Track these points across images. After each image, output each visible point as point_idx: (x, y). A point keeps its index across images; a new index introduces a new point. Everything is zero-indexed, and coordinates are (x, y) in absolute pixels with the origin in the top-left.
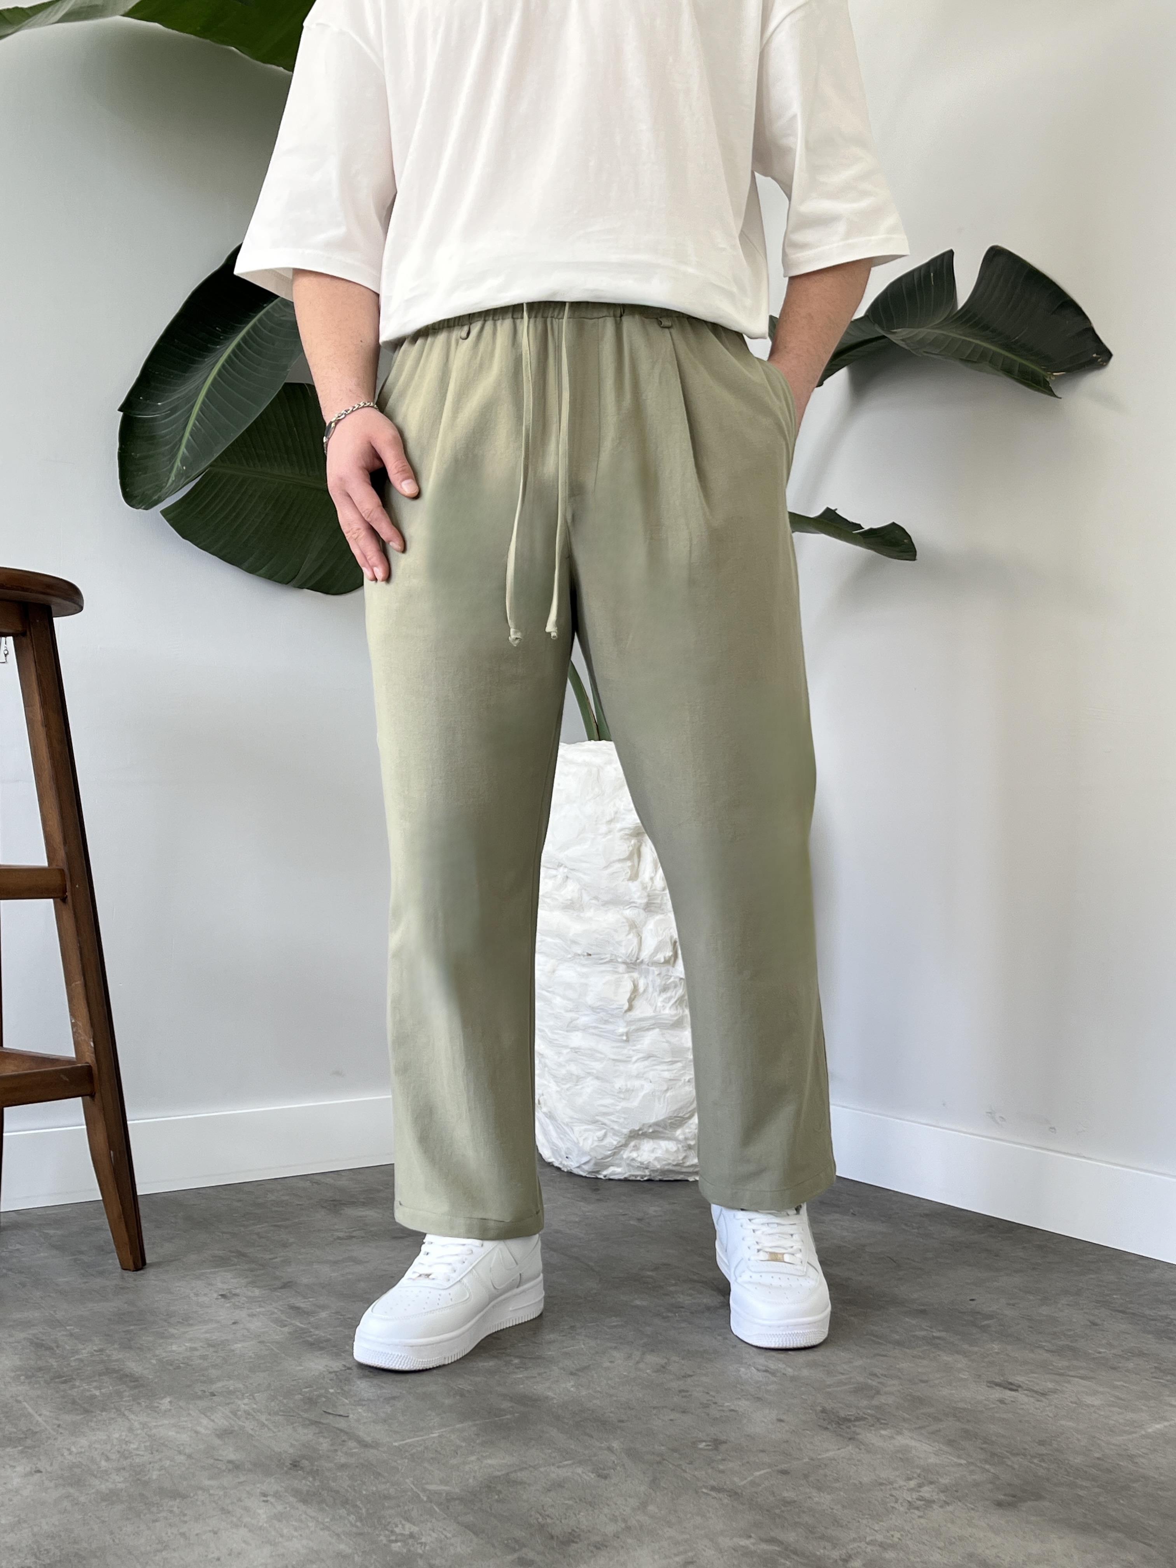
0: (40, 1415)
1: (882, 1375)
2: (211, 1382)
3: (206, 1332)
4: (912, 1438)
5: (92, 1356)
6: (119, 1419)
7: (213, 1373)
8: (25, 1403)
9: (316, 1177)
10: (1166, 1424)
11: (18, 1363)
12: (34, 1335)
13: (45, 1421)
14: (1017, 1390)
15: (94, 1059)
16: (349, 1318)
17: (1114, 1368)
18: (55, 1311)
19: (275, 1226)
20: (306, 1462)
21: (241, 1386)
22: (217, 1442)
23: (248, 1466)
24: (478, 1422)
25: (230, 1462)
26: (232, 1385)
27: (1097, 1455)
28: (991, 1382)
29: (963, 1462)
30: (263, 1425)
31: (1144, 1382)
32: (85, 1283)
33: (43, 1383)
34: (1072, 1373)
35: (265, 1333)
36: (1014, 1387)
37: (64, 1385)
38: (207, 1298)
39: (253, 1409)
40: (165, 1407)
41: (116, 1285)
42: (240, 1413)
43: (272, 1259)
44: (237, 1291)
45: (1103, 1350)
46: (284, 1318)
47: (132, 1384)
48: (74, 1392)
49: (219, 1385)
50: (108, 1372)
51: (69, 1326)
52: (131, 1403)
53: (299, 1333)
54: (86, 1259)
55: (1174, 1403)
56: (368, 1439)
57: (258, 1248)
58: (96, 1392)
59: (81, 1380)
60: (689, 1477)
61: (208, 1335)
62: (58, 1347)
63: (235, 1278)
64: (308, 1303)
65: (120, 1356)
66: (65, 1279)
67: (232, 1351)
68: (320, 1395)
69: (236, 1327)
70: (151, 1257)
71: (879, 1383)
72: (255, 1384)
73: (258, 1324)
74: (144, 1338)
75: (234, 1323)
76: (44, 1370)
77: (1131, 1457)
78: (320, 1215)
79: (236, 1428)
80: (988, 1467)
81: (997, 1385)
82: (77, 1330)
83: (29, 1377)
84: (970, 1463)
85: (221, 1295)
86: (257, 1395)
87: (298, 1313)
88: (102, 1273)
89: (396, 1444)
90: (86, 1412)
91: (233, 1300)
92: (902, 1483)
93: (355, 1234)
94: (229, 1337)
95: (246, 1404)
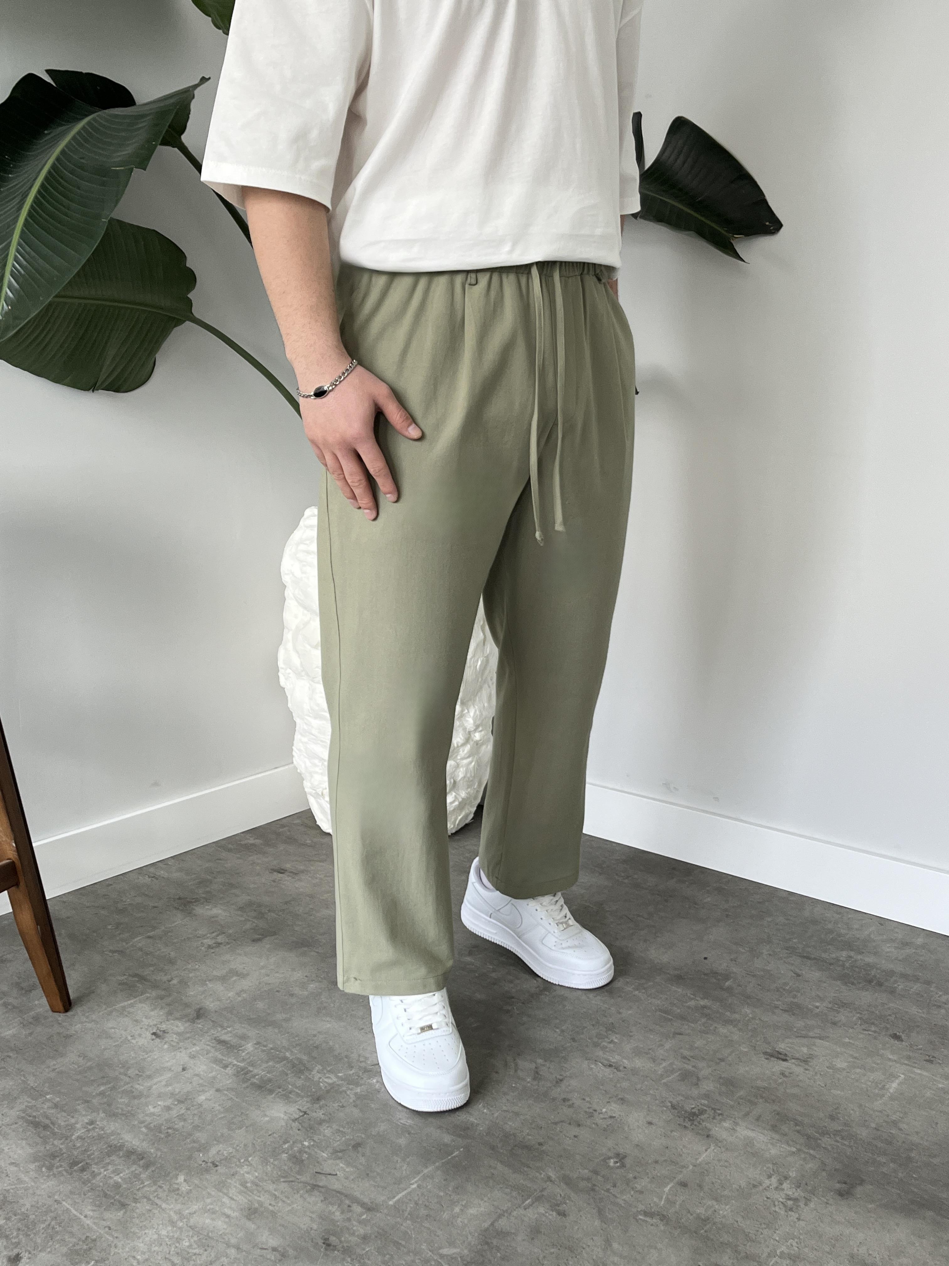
0: (86, 1216)
1: (691, 1057)
2: (204, 1148)
3: (167, 1085)
4: (747, 1128)
5: (88, 1131)
6: (156, 1211)
7: (202, 1137)
8: (64, 1203)
9: (154, 870)
10: (897, 1081)
11: (30, 1151)
12: (24, 1111)
13: (94, 1223)
14: (785, 1060)
15: (17, 857)
16: (272, 1049)
17: (834, 1024)
18: (24, 1076)
19: (149, 937)
20: (334, 1238)
21: (231, 1150)
22: (251, 1226)
23: (291, 1252)
24: (437, 1164)
25: (274, 1249)
26: (225, 1150)
27: (873, 1125)
28: (765, 1053)
29: (794, 1149)
30: (276, 1197)
31: (861, 1036)
32: (31, 1034)
33: (65, 1173)
34: (811, 1034)
35: (214, 1078)
36: (782, 1057)
37: (85, 1173)
38: (145, 1040)
39: (257, 1177)
40: (184, 1188)
41: (59, 1034)
42: (249, 1185)
43: (169, 981)
44: (163, 1027)
45: (817, 1004)
46: (220, 1056)
47: (141, 1162)
48: (97, 1181)
49: (213, 1151)
50: (114, 1149)
51: (48, 1093)
52: (154, 1188)
53: (243, 1074)
54: (15, 1002)
55: (891, 1057)
56: (366, 1200)
57: (152, 969)
58: (117, 1179)
59: (96, 1164)
60: (622, 1203)
61: (170, 1088)
62: (53, 1123)
63: (152, 1010)
64: (230, 1035)
65: (112, 1126)
66: (10, 1032)
67: (200, 1105)
68: (300, 1151)
69: (188, 1074)
70: (72, 995)
71: (693, 1067)
72: (242, 1145)
73: (204, 1067)
74: (120, 1100)
75: (184, 1069)
76: (58, 1156)
77: (895, 1123)
78: (178, 920)
79: (257, 1205)
80: (812, 1152)
81: (772, 1056)
82: (58, 1099)
83: (50, 1168)
84: (799, 1150)
85: (154, 1034)
86: (250, 1159)
87: (228, 1048)
88: (37, 1019)
89: (391, 1203)
90: (123, 1205)
91: (166, 1039)
92: (767, 1182)
93: (220, 939)
94: (188, 1088)
95: (248, 1173)
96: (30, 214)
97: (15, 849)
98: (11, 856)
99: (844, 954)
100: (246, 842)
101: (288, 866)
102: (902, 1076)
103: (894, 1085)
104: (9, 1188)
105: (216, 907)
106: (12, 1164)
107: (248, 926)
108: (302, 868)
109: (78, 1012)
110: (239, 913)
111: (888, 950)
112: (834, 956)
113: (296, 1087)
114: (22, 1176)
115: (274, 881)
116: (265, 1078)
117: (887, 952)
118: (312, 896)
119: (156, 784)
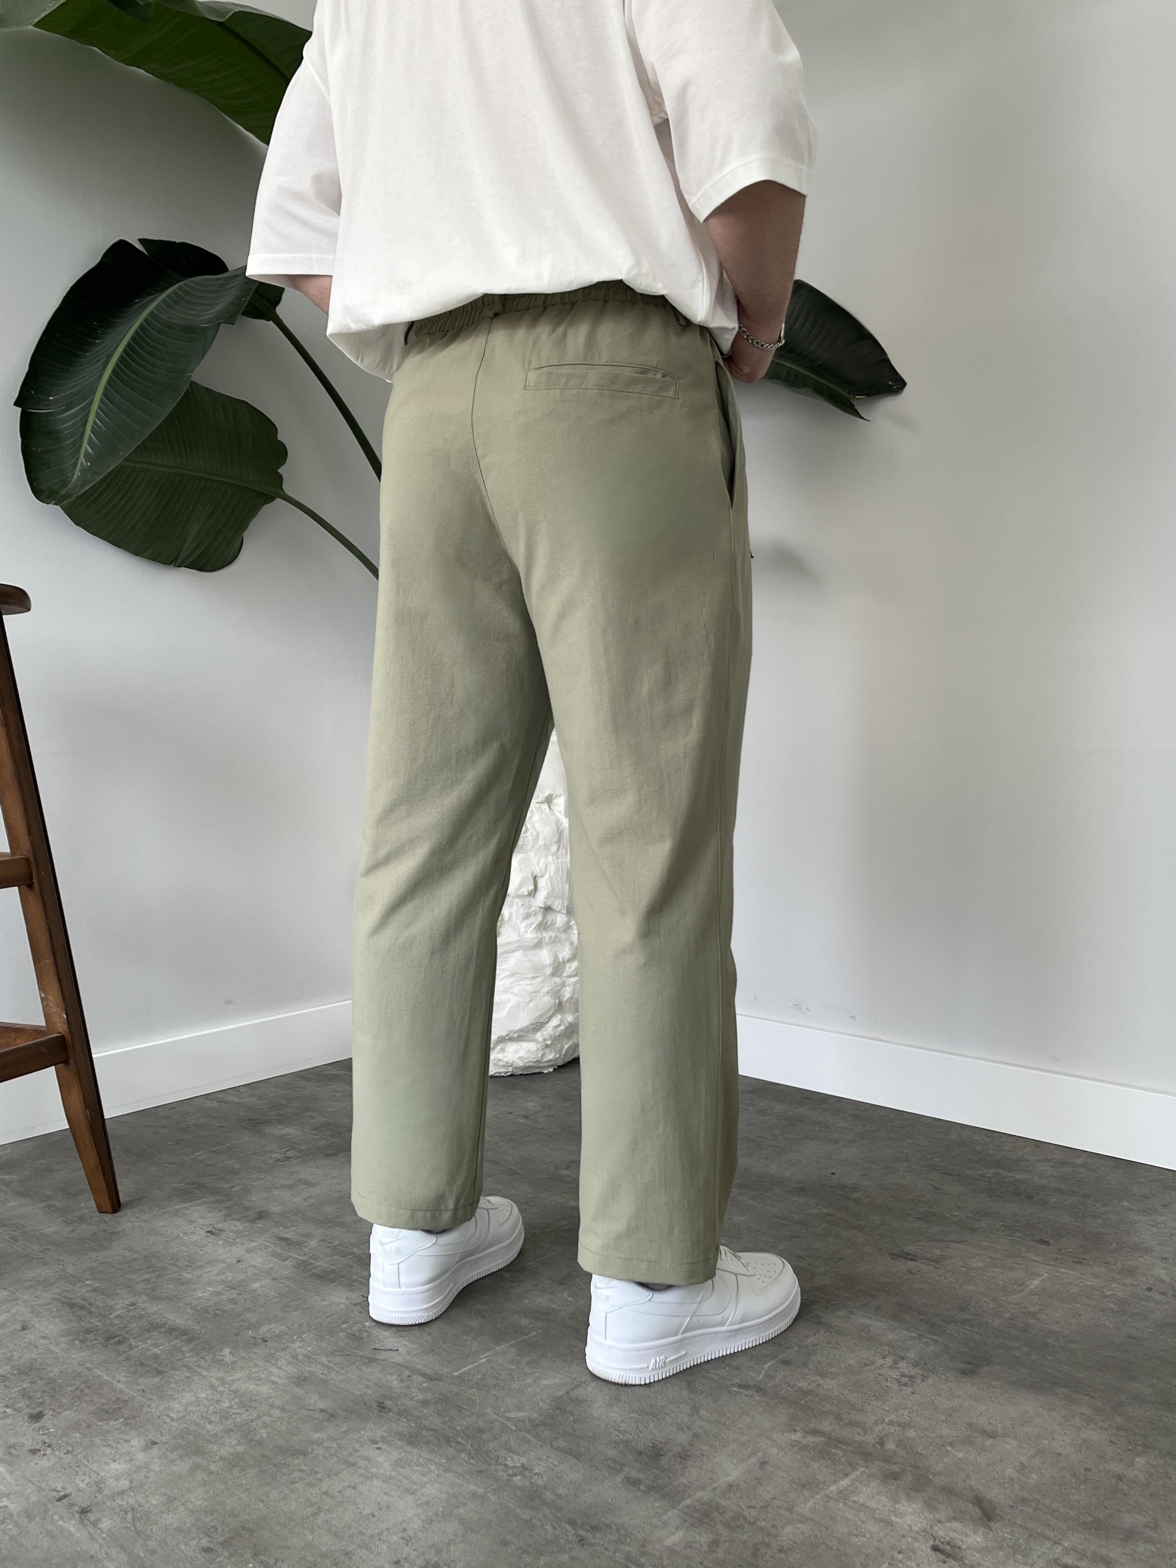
0: (119, 1381)
2: (255, 1327)
3: (218, 1274)
4: (863, 1316)
5: (129, 1311)
6: (195, 1378)
7: (252, 1317)
8: (95, 1370)
9: (221, 1096)
10: (1040, 1279)
11: (62, 1326)
12: (59, 1294)
13: (127, 1387)
14: (915, 1260)
15: (67, 1030)
16: (338, 1245)
17: (974, 1230)
18: (63, 1265)
19: (212, 1152)
20: (390, 1402)
21: (284, 1328)
22: (299, 1391)
23: (341, 1413)
24: (512, 1343)
25: (322, 1411)
26: (278, 1328)
27: (1008, 1315)
28: (891, 1254)
29: (915, 1335)
30: (329, 1368)
31: (1002, 1240)
32: (74, 1231)
33: (99, 1345)
34: (947, 1238)
35: (272, 1269)
36: (911, 1257)
37: (121, 1346)
38: (198, 1236)
39: (309, 1351)
40: (229, 1359)
41: (105, 1231)
42: (300, 1357)
43: (230, 1188)
44: (220, 1226)
45: (956, 1213)
46: (279, 1251)
47: (184, 1338)
48: (134, 1352)
49: (264, 1329)
50: (153, 1327)
51: (87, 1280)
52: (196, 1359)
53: (304, 1267)
54: (58, 1204)
55: (1035, 1258)
56: (428, 1371)
57: (211, 1178)
58: (157, 1351)
59: (134, 1338)
60: (714, 1377)
61: (222, 1277)
62: (91, 1305)
63: (210, 1212)
64: (292, 1233)
65: (154, 1308)
66: (52, 1229)
67: (254, 1291)
68: (360, 1331)
69: (241, 1266)
70: (123, 1198)
71: (808, 1264)
72: (296, 1325)
73: (261, 1260)
74: (165, 1286)
75: (238, 1261)
76: (93, 1332)
77: (1033, 1315)
78: (246, 1137)
79: (307, 1374)
80: (934, 1337)
81: (898, 1256)
82: (97, 1285)
83: (83, 1341)
84: (920, 1336)
85: (208, 1232)
86: (304, 1336)
87: (289, 1244)
88: (82, 1219)
89: (456, 1374)
90: (159, 1373)
91: (222, 1236)
92: (881, 1362)
93: (290, 1154)
94: (243, 1276)
95: (300, 1348)
96: (114, 372)
97: (66, 1021)
98: (61, 1030)
99: (992, 1171)
102: (1046, 1275)
103: (1036, 1282)
104: (37, 1357)
105: (288, 1127)
106: (42, 1337)
107: (322, 1143)
109: (127, 1213)
111: (1042, 1168)
112: (980, 1172)
113: (362, 1278)
114: (52, 1348)
116: (328, 1270)
117: (1041, 1170)
119: (229, 1002)
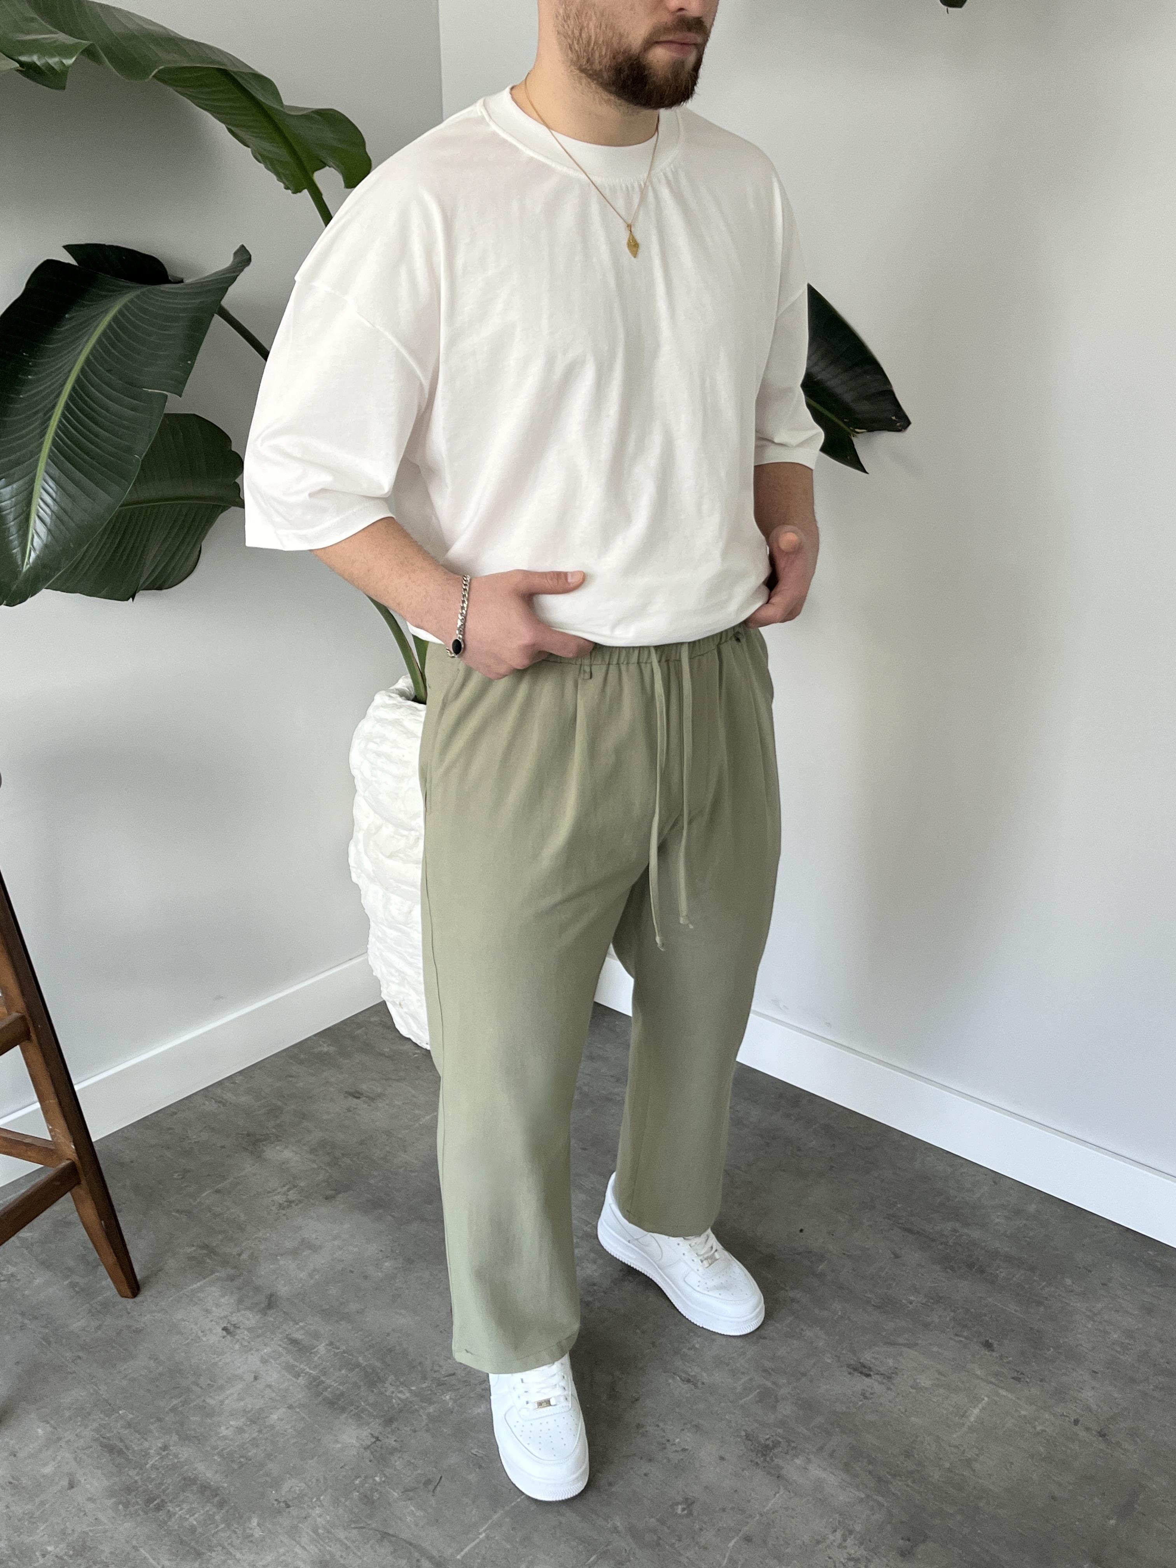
0: (163, 1567)
1: (773, 1370)
2: (276, 1483)
3: (240, 1399)
4: (819, 1466)
5: (162, 1458)
6: (230, 1562)
7: (275, 1468)
8: (141, 1550)
10: (980, 1406)
11: (106, 1483)
12: (97, 1431)
14: (868, 1376)
16: (344, 1352)
17: (926, 1325)
18: (96, 1383)
19: (218, 1191)
21: (303, 1485)
24: (507, 1508)
26: (297, 1485)
27: (947, 1465)
28: (849, 1366)
29: (863, 1496)
30: (347, 1548)
31: (952, 1343)
32: (99, 1327)
33: (141, 1513)
34: (900, 1340)
35: (286, 1390)
36: (866, 1371)
37: (161, 1513)
38: (215, 1336)
39: (328, 1521)
40: (258, 1533)
41: (129, 1327)
42: (320, 1531)
43: (240, 1255)
44: (234, 1319)
45: (912, 1298)
46: (291, 1361)
47: (216, 1500)
48: (173, 1524)
49: (285, 1487)
50: (188, 1482)
51: (120, 1408)
52: (228, 1533)
53: (315, 1385)
54: (82, 1281)
55: (978, 1373)
56: (435, 1553)
57: (220, 1237)
58: (192, 1521)
59: (171, 1501)
60: (685, 1561)
61: (242, 1404)
62: (127, 1448)
63: (223, 1296)
64: (302, 1332)
65: (185, 1452)
66: (79, 1324)
67: (272, 1427)
68: (372, 1490)
69: (260, 1385)
70: (139, 1275)
71: (774, 1383)
72: (314, 1480)
73: (275, 1375)
74: (191, 1418)
75: (256, 1378)
76: (134, 1491)
77: (969, 1462)
78: (248, 1167)
79: (328, 1557)
80: (880, 1499)
81: (855, 1370)
82: (131, 1416)
83: (126, 1505)
84: (868, 1496)
85: (225, 1329)
86: (322, 1498)
87: (300, 1350)
88: (106, 1306)
89: (458, 1557)
90: (199, 1555)
91: (237, 1337)
92: (831, 1537)
93: (292, 1195)
94: (259, 1403)
95: (320, 1516)
97: (74, 1150)
98: (70, 1157)
99: (950, 1225)
100: (319, 1049)
101: (364, 1087)
102: (986, 1399)
103: (976, 1411)
104: (87, 1529)
105: (286, 1147)
106: (89, 1499)
107: (321, 1176)
108: (379, 1090)
109: (146, 1295)
110: (312, 1157)
111: (997, 1220)
112: (938, 1228)
113: (369, 1405)
114: (100, 1515)
115: (349, 1110)
116: (338, 1392)
117: (997, 1224)
118: (389, 1133)
